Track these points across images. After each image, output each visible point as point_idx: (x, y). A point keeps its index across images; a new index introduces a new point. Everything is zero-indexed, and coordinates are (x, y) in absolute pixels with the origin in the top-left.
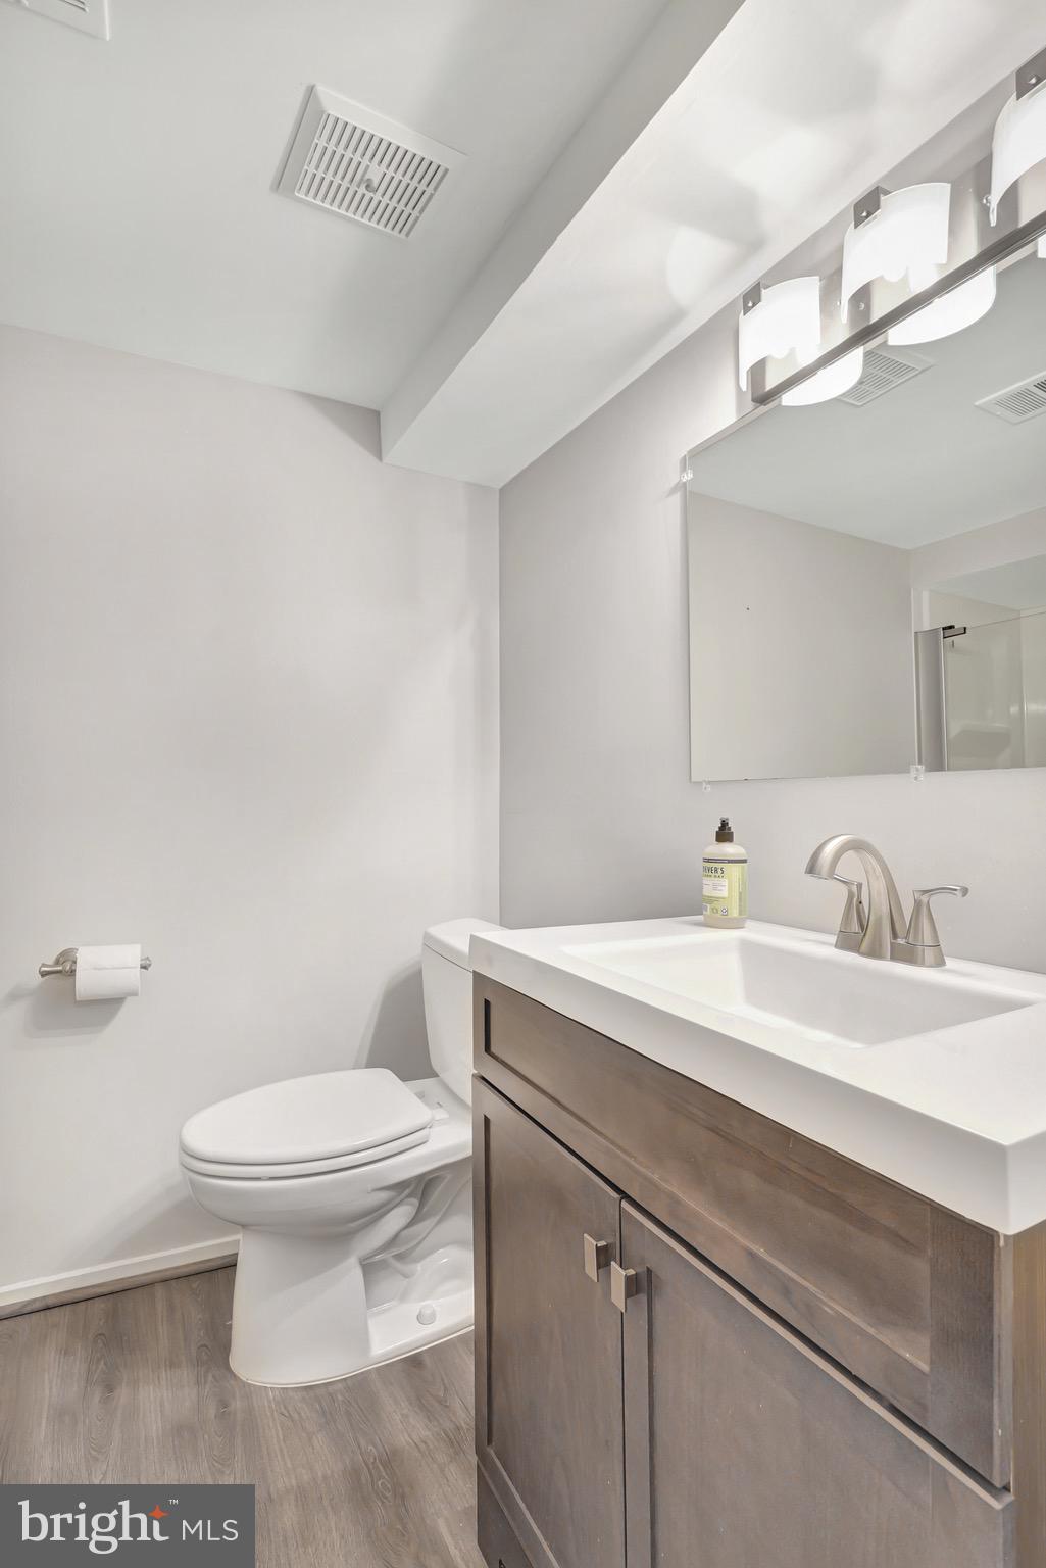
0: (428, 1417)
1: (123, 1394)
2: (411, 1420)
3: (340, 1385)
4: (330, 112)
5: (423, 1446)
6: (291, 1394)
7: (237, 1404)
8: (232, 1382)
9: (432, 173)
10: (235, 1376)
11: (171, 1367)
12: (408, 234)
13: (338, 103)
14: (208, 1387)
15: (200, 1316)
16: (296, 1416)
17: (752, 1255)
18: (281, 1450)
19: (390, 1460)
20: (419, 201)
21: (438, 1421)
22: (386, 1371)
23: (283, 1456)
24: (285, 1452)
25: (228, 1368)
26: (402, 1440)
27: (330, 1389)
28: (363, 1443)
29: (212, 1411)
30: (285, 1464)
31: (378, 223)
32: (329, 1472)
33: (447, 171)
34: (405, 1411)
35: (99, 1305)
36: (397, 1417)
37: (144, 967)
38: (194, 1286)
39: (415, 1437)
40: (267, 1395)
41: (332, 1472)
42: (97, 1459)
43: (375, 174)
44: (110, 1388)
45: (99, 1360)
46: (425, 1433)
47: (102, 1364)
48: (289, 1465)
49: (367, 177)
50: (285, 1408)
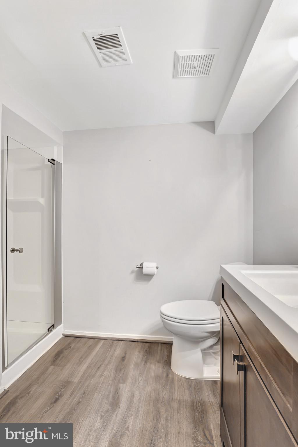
0: (215, 397)
1: (148, 365)
2: (210, 396)
3: (195, 381)
4: (180, 55)
5: (211, 403)
6: (183, 378)
7: (170, 376)
8: (170, 371)
9: (210, 57)
10: (171, 369)
11: (159, 362)
12: (208, 74)
13: (182, 53)
14: (165, 369)
15: (167, 354)
16: (182, 384)
17: (261, 364)
18: (177, 390)
19: (202, 403)
20: (209, 65)
21: (217, 399)
22: (207, 381)
23: (177, 391)
24: (178, 391)
25: (170, 367)
26: (207, 400)
27: (192, 381)
28: (197, 396)
29: (165, 375)
30: (178, 393)
31: (200, 75)
32: (187, 399)
33: (214, 55)
34: (209, 393)
35: (147, 344)
36: (207, 394)
37: (157, 268)
38: (167, 346)
39: (210, 401)
40: (177, 376)
41: (188, 400)
42: (141, 376)
43: (195, 64)
44: (146, 362)
45: (145, 356)
46: (213, 401)
47: (146, 356)
48: (178, 394)
49: (194, 66)
50: (181, 381)
